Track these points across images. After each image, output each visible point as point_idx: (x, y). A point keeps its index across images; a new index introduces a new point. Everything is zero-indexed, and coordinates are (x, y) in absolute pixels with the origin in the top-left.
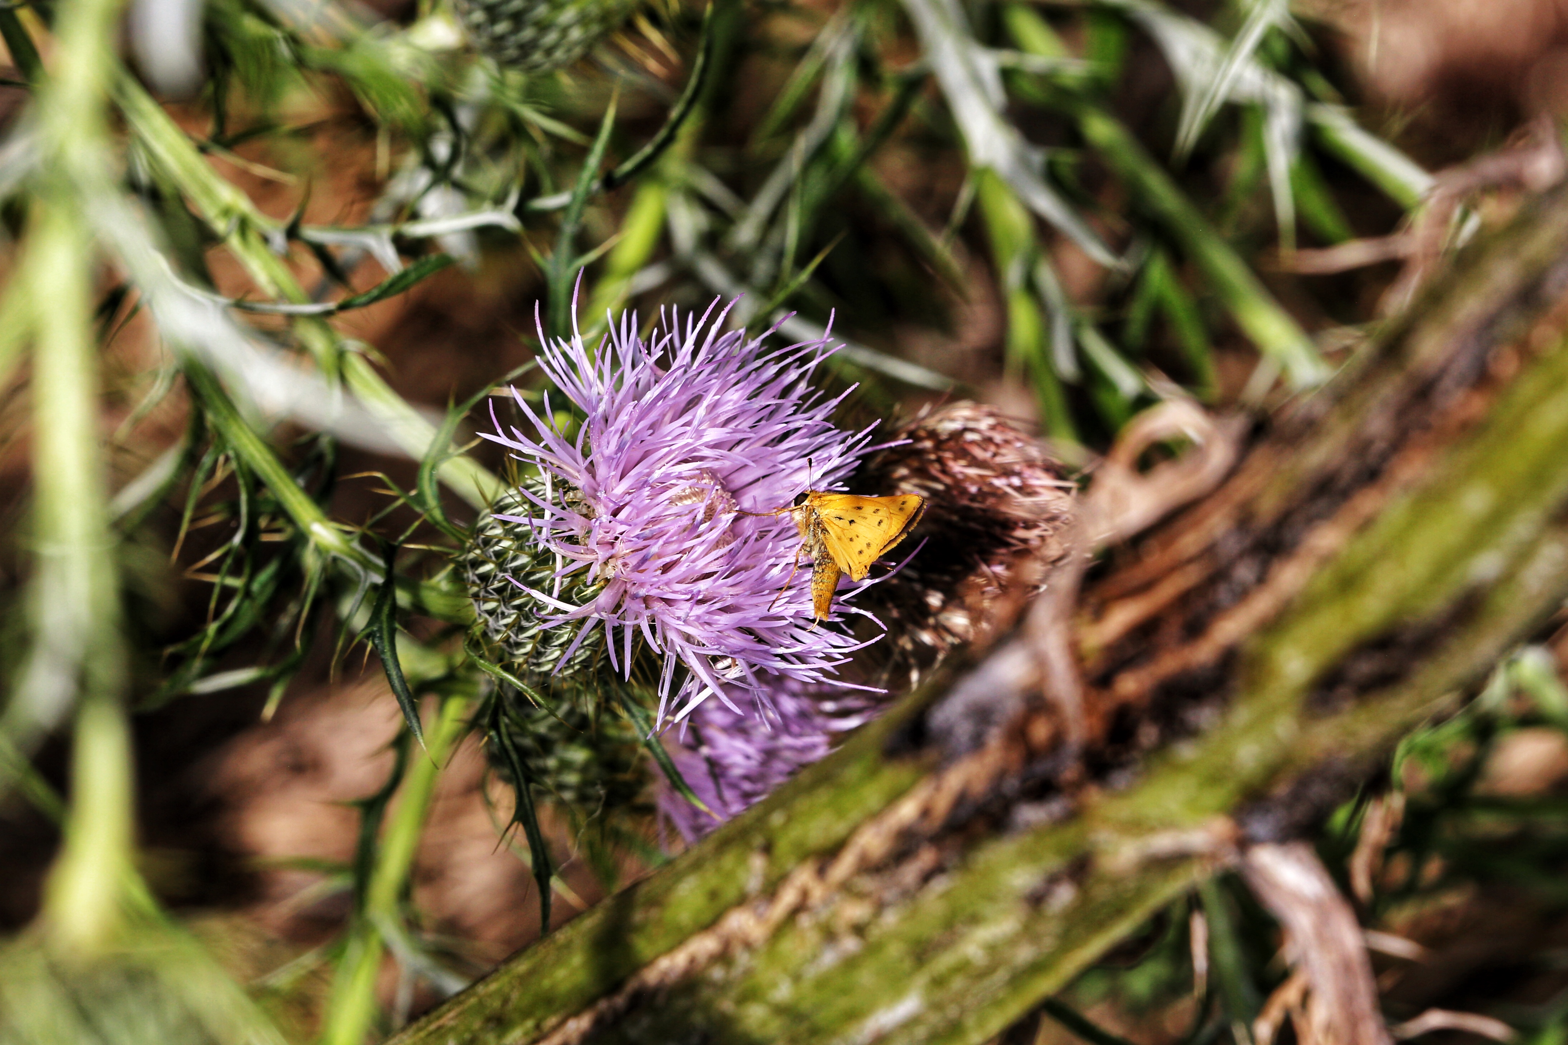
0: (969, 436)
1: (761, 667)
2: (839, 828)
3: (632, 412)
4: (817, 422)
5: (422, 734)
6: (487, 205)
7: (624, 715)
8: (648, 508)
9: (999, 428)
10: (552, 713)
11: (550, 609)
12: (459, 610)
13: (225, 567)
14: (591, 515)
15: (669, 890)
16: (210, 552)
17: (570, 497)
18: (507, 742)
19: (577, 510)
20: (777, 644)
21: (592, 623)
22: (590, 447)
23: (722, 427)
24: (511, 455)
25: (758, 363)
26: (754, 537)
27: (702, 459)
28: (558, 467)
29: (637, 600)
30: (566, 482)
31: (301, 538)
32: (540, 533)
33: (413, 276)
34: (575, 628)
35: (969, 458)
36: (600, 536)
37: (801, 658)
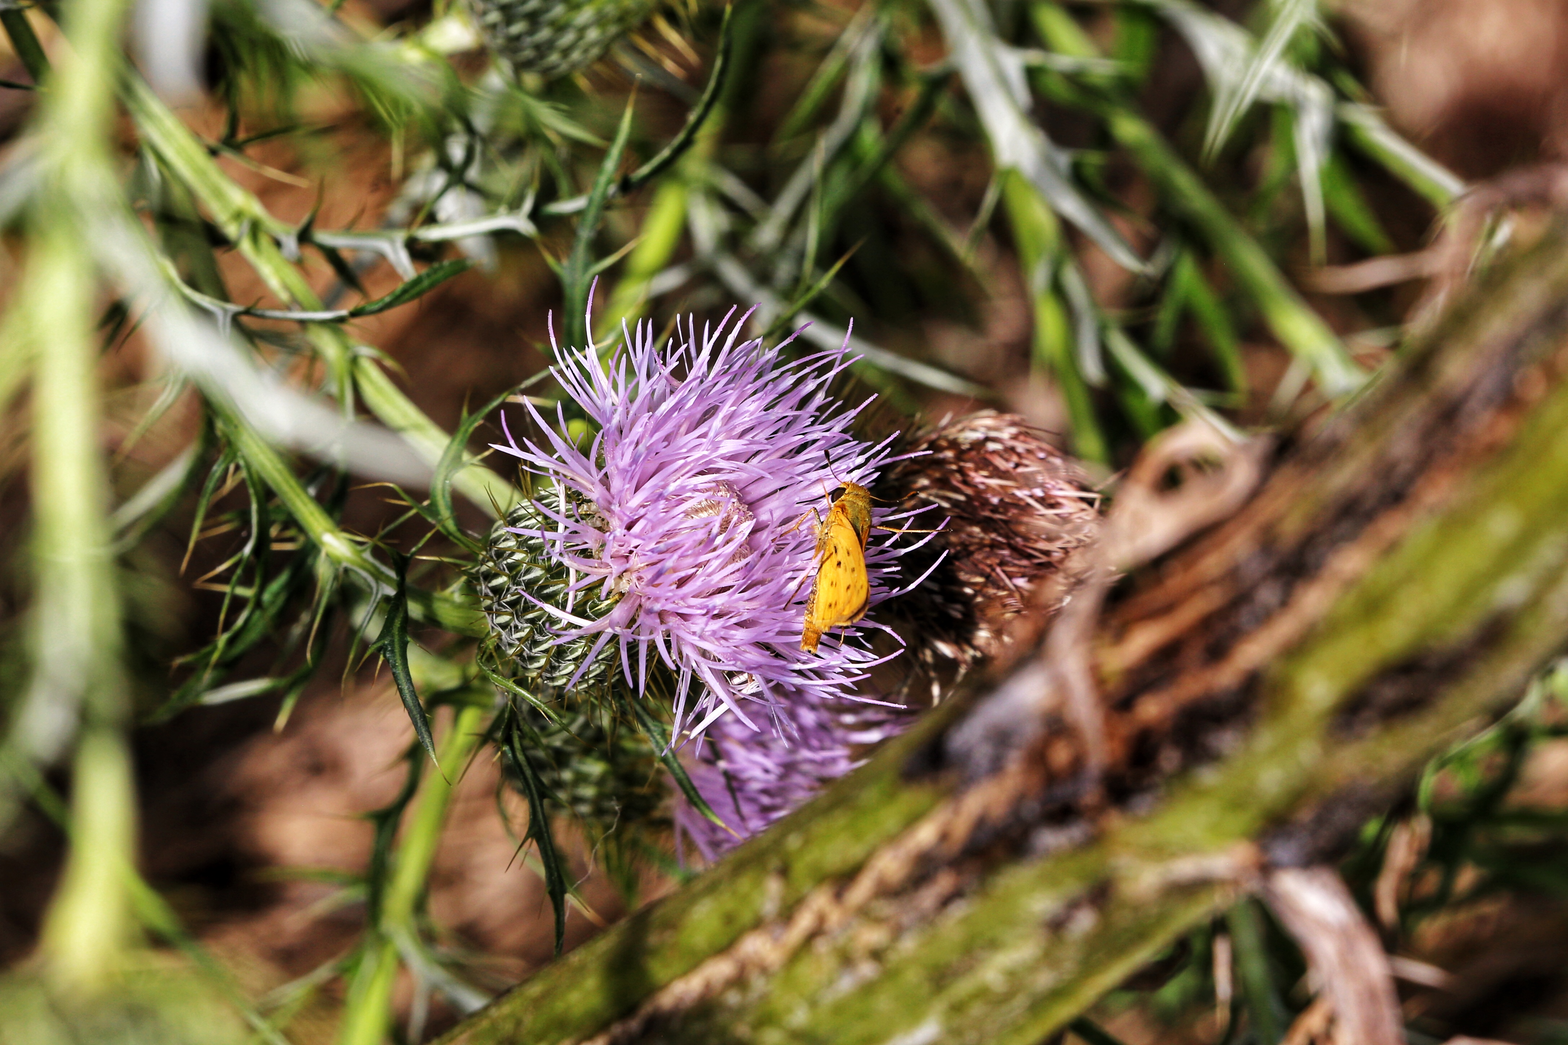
0: (991, 446)
1: (778, 683)
2: (855, 851)
3: (647, 422)
4: (835, 433)
5: (434, 750)
6: (503, 209)
7: (640, 728)
8: (664, 521)
9: (1022, 438)
10: (565, 728)
11: (564, 624)
12: (472, 623)
13: (234, 578)
14: (606, 528)
15: (684, 911)
16: (221, 563)
17: (584, 510)
18: (520, 757)
19: (591, 522)
20: (794, 659)
21: (606, 638)
22: (604, 458)
23: (738, 439)
24: (524, 467)
25: (775, 373)
26: (771, 550)
27: (718, 471)
28: (571, 479)
29: (653, 615)
30: (580, 494)
31: (312, 548)
32: (553, 545)
33: (426, 283)
34: (589, 642)
35: (991, 468)
36: (615, 550)
37: (819, 674)
